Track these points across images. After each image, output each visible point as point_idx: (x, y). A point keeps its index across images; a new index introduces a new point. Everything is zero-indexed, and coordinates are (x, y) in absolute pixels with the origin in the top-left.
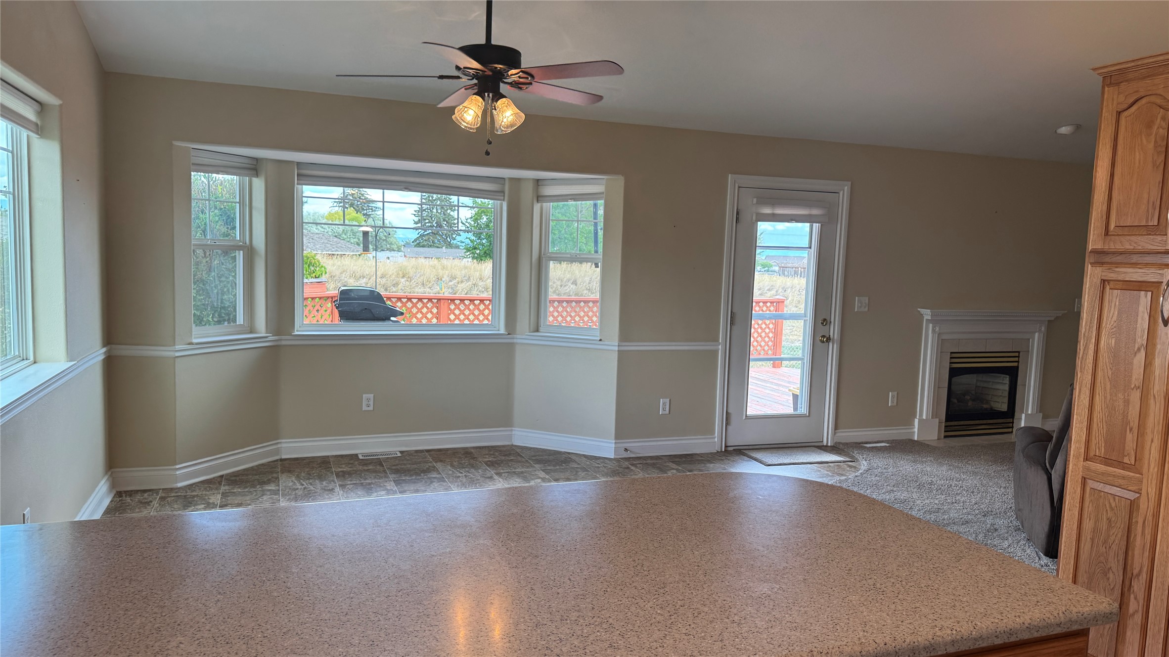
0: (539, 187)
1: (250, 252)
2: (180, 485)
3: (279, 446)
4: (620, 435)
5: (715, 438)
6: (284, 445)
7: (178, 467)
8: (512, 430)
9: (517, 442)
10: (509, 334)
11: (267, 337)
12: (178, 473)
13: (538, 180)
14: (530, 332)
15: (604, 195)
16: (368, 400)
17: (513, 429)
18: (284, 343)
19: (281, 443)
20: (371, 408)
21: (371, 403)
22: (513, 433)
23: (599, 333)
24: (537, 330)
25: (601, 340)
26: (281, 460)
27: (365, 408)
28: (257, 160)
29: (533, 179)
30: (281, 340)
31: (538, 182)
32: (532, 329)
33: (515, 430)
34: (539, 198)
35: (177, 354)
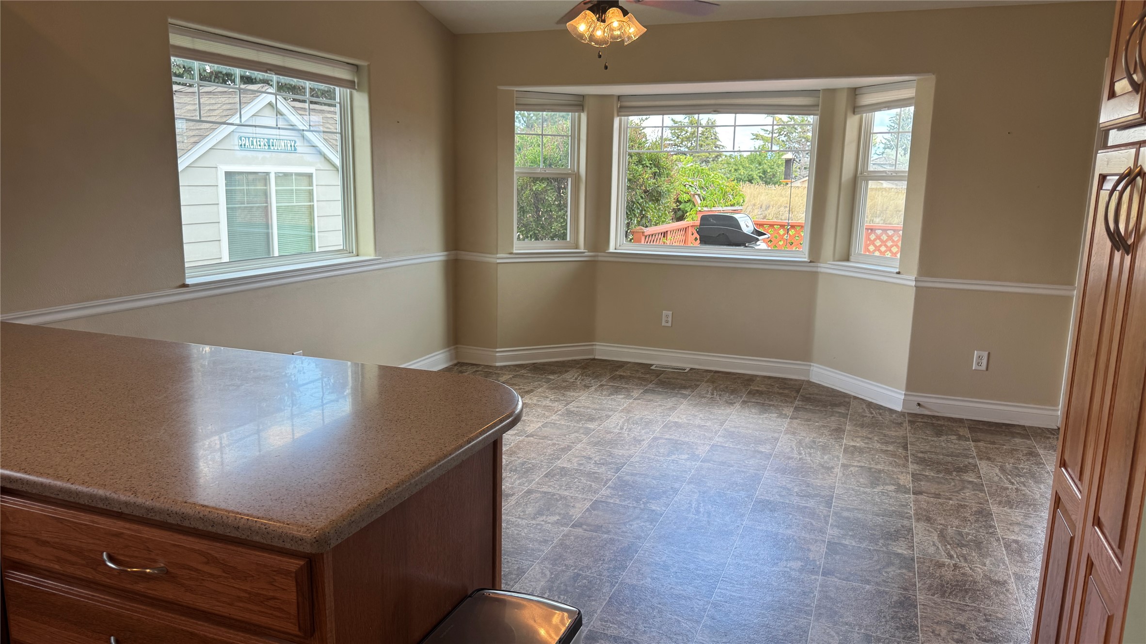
0: (857, 96)
1: (577, 177)
2: (498, 364)
3: (594, 347)
4: (912, 385)
5: (1058, 410)
6: (597, 347)
7: (497, 350)
8: (810, 365)
9: (814, 379)
10: (811, 262)
11: (584, 253)
12: (497, 354)
13: (855, 89)
14: (834, 261)
15: (914, 101)
16: (667, 316)
17: (812, 364)
18: (600, 259)
19: (596, 345)
20: (669, 324)
21: (670, 319)
22: (812, 368)
23: (898, 264)
24: (848, 260)
25: (899, 273)
26: (594, 359)
27: (664, 324)
28: (583, 96)
29: (849, 88)
30: (598, 256)
31: (855, 92)
32: (837, 256)
33: (813, 366)
34: (855, 109)
35: (499, 261)
